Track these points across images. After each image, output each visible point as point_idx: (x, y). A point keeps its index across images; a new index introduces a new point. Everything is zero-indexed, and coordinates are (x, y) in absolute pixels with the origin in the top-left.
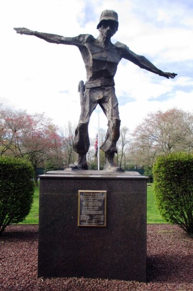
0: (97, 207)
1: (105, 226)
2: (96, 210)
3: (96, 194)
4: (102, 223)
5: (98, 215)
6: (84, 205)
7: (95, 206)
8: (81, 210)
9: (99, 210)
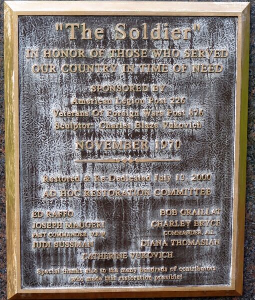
0: (170, 143)
1: (230, 286)
2: (159, 168)
3: (160, 32)
4: (208, 267)
5: (175, 202)
6: (55, 122)
7: (151, 134)
8: (30, 170)
9: (184, 167)
